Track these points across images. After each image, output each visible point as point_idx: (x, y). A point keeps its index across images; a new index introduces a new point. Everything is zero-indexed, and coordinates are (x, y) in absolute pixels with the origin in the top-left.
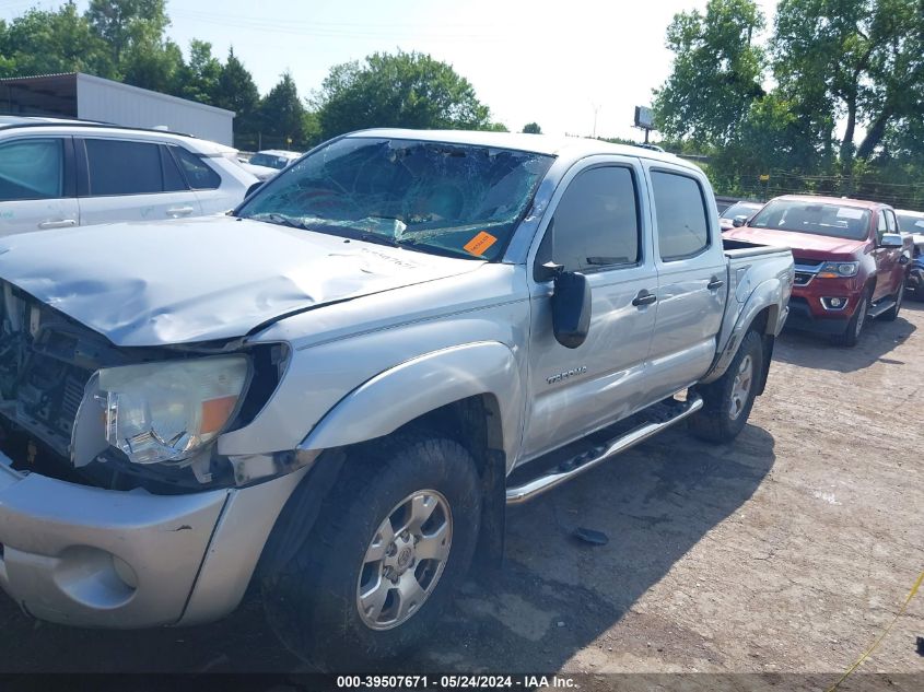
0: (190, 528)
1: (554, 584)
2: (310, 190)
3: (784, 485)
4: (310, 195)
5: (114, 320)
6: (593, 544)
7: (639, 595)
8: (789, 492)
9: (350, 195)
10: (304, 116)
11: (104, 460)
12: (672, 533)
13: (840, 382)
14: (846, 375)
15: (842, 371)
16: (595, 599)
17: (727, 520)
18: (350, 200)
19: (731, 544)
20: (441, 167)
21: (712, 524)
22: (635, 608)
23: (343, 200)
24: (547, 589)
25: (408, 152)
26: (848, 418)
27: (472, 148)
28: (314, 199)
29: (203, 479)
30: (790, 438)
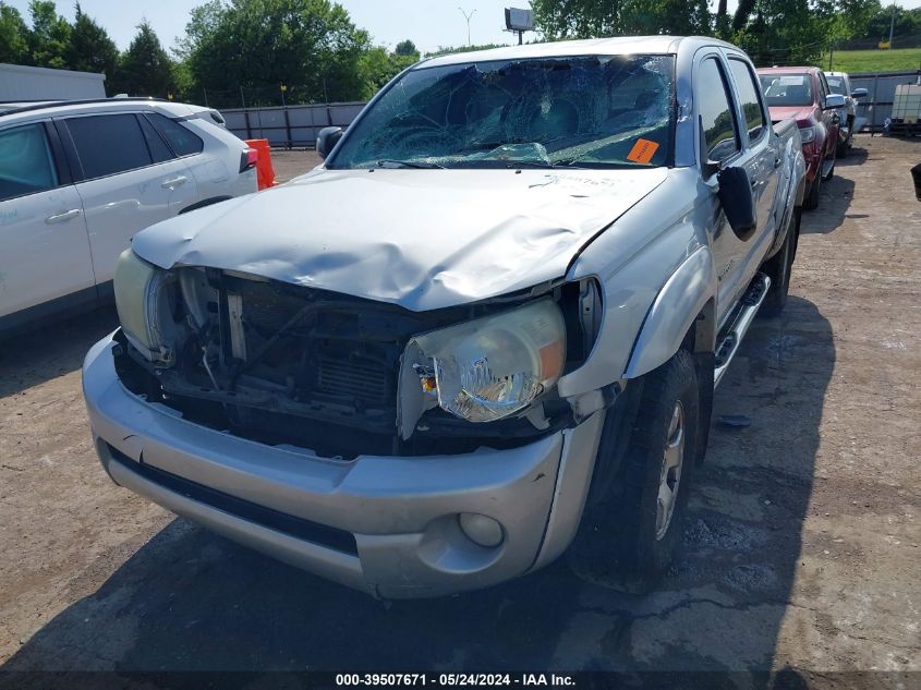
0: (543, 475)
1: (733, 468)
2: (403, 130)
3: (855, 343)
4: (402, 136)
5: (392, 287)
6: (741, 427)
7: (812, 463)
8: (863, 348)
9: (445, 128)
10: (173, 68)
11: (426, 428)
12: (795, 404)
13: (829, 243)
14: (829, 235)
15: (823, 233)
16: (779, 474)
17: (832, 382)
18: (446, 133)
19: (851, 403)
20: (543, 83)
21: (823, 388)
22: (817, 474)
23: (439, 135)
24: (732, 475)
25: (501, 72)
26: (858, 272)
27: (576, 60)
28: (409, 139)
29: (542, 424)
30: (826, 300)
